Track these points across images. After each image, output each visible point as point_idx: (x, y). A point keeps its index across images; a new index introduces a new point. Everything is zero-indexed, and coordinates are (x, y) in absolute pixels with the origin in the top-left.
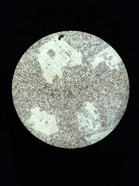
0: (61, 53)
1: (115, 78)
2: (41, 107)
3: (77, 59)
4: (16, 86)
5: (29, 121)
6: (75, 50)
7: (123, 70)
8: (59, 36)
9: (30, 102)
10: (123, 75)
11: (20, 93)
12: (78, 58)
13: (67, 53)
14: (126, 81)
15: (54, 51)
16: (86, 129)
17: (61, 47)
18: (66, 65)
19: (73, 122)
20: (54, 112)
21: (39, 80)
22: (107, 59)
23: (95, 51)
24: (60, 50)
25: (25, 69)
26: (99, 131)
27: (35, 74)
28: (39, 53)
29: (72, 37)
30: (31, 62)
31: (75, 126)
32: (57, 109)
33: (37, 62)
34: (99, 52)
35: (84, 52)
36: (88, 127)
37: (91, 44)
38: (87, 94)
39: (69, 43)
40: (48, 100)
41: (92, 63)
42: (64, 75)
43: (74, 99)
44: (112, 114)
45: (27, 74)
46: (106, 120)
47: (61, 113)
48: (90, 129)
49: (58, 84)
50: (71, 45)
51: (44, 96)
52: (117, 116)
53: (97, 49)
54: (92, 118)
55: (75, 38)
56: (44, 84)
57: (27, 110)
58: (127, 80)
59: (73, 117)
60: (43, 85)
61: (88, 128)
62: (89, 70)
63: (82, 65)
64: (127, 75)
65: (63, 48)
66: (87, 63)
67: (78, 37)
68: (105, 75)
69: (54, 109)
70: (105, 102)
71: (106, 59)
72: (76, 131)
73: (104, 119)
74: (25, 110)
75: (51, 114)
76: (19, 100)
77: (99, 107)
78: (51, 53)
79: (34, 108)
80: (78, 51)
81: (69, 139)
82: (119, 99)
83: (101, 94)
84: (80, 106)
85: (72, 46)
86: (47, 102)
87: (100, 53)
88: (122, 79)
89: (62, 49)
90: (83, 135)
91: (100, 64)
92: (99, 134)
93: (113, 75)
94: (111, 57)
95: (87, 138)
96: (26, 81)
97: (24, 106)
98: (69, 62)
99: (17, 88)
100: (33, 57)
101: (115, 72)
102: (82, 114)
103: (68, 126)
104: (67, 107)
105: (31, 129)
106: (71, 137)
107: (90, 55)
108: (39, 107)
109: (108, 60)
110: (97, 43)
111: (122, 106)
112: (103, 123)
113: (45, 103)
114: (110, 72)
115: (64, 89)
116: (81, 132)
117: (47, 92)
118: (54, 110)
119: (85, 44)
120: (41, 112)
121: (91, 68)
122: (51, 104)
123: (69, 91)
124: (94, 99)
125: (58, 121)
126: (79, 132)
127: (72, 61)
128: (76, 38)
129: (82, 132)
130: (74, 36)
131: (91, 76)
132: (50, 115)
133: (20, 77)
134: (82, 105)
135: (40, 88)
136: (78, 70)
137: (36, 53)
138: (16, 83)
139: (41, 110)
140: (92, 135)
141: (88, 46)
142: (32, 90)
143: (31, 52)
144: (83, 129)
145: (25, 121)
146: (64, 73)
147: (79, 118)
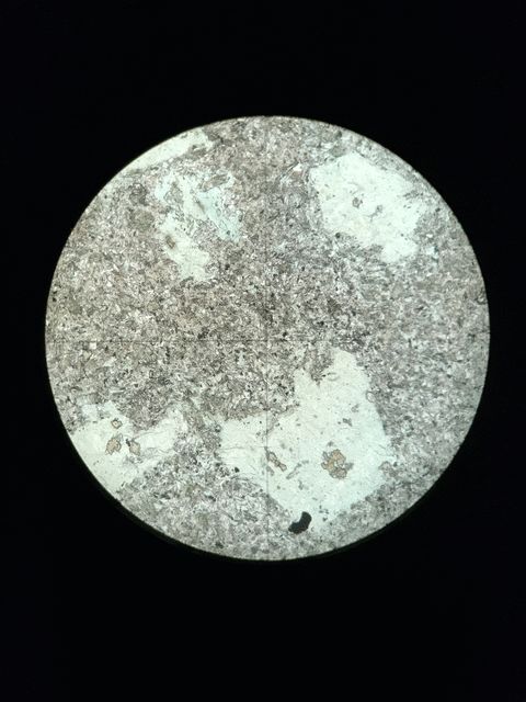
0: (299, 465)
1: (99, 370)
2: (375, 261)
3: (240, 444)
4: (473, 341)
5: (424, 209)
6: (249, 477)
7: (69, 400)
8: (309, 530)
9: (419, 279)
10: (67, 383)
11: (458, 314)
12: (236, 447)
13: (279, 465)
14: (57, 359)
15: (326, 473)
16: (207, 179)
17: (301, 487)
18: (282, 420)
19: (255, 203)
20: (329, 243)
21: (385, 364)
22: (128, 443)
23: (171, 473)
24: (304, 475)
25: (436, 405)
26: (156, 169)
27: (400, 386)
28: (385, 466)
29: (257, 523)
30: (416, 431)
31: (248, 189)
32: (315, 255)
33: (390, 430)
34: (156, 469)
35: (212, 468)
36: (200, 186)
37: (188, 499)
38: (204, 311)
39: (269, 501)
40: (351, 288)
41: (185, 427)
42: (291, 381)
43: (253, 291)
44: (110, 233)
45: (429, 385)
46: (131, 211)
47: (301, 238)
48: (193, 178)
49: (310, 347)
50: (262, 496)
51: (365, 304)
52: (90, 226)
53: (165, 481)
54: (182, 220)
55: (248, 520)
56: (365, 348)
57: (430, 251)
58: (52, 362)
59: (255, 222)
60: (371, 345)
61: (199, 181)
62: (193, 399)
63: (220, 418)
64: (54, 382)
65: (294, 482)
66: (201, 427)
67: (235, 523)
68: (134, 383)
69: (327, 253)
70: (133, 282)
71: (133, 441)
72: (246, 170)
73: (137, 217)
74: (436, 250)
75: (338, 236)
76: (462, 287)
77: (156, 261)
78: (337, 465)
79: (406, 259)
80: (237, 470)
81: (273, 139)
82: (80, 290)
83: (151, 308)
84: (227, 267)
85: (258, 490)
86: (353, 280)
87: (154, 463)
88: (70, 365)
89: (296, 478)
90: (217, 154)
91: (153, 423)
92: (159, 160)
93: (105, 380)
94: (111, 448)
95: (203, 145)
96: (434, 362)
97: (441, 267)
98: (272, 428)
99: (469, 335)
100: (405, 451)
101: (97, 394)
102: (223, 236)
103: (274, 188)
104: (280, 262)
105: (417, 180)
106: (263, 148)
107: (193, 456)
108: (384, 260)
109: (125, 438)
110: (164, 500)
111: (72, 264)
112: (143, 202)
113: (363, 278)
114: (114, 394)
115: (291, 331)
116: (225, 165)
117: (354, 319)
118: (326, 248)
119: (211, 497)
120: (377, 242)
121: (188, 409)
122: (339, 273)
123: (272, 320)
124: (174, 290)
125: (312, 208)
126: (235, 166)
127: (259, 434)
128: (245, 521)
129: (223, 168)
130: (252, 529)
131: (188, 380)
132: (341, 230)
133: (458, 376)
134: (223, 267)
135: (379, 334)
136: (237, 402)
137: (395, 465)
138: (471, 354)
139: (377, 249)
140: (186, 156)
141: (197, 490)
142: (411, 327)
143: (414, 470)
144: (218, 177)
145: (438, 210)
146: (287, 390)
147: (234, 219)
